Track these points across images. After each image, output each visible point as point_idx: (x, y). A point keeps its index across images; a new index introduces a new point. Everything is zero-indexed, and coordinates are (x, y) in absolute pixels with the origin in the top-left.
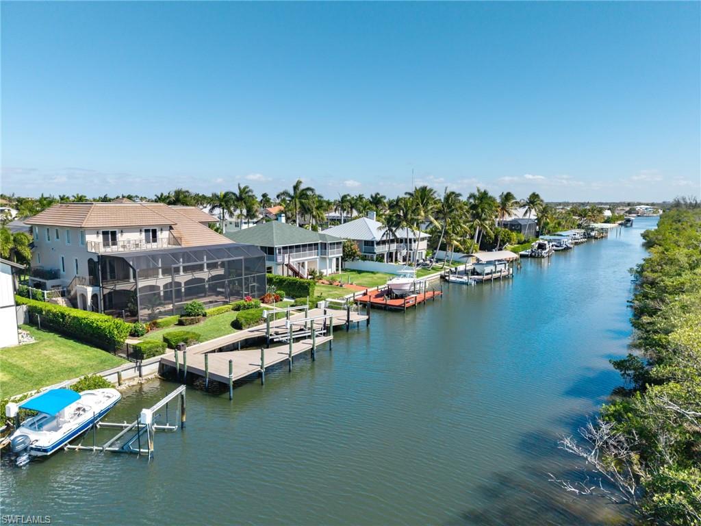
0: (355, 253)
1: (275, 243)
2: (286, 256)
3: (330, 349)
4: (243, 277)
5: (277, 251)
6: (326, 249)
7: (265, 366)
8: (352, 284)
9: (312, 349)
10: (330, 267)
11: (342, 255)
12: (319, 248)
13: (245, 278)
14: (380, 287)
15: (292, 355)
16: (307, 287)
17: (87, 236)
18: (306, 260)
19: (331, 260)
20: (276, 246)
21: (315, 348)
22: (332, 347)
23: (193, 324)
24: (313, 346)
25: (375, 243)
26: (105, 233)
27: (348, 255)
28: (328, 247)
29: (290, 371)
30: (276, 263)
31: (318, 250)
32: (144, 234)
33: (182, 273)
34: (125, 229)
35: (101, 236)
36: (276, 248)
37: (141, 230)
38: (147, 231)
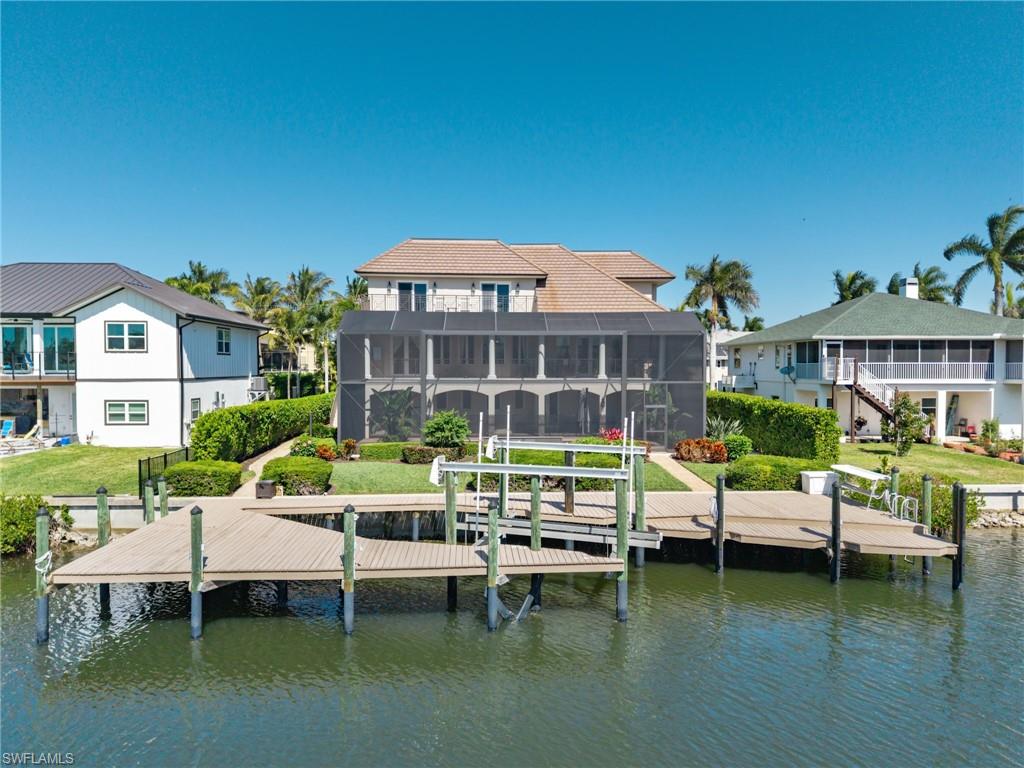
1: (822, 331)
2: (849, 364)
5: (825, 350)
12: (1001, 356)
17: (371, 289)
18: (939, 385)
20: (820, 337)
26: (404, 288)
30: (819, 382)
31: (991, 359)
32: (479, 292)
33: (541, 376)
34: (441, 280)
35: (395, 291)
36: (822, 341)
37: (473, 285)
38: (487, 288)
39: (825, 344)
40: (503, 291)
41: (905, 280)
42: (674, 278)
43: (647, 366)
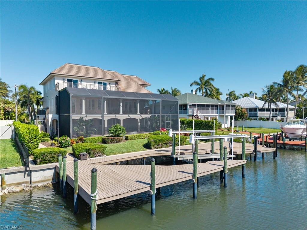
0: (244, 115)
1: (187, 101)
2: (195, 110)
3: (243, 176)
4: (161, 114)
5: (189, 106)
6: (223, 109)
7: (156, 187)
8: (246, 132)
9: (222, 172)
10: (226, 123)
11: (235, 114)
12: (219, 109)
13: (162, 116)
14: (271, 134)
15: (197, 176)
16: (211, 125)
17: (56, 80)
18: (209, 116)
19: (227, 117)
20: (188, 103)
21: (227, 171)
22: (245, 173)
23: (114, 143)
24: (224, 168)
25: (258, 109)
26: (69, 81)
27: (239, 116)
28: (225, 108)
29: (194, 197)
30: (188, 115)
31: (217, 110)
32: (97, 84)
33: (121, 113)
34: (83, 79)
35: (66, 82)
36: (188, 104)
37: (95, 82)
38: (99, 83)
39: (189, 105)
40: (105, 84)
41: (193, 90)
42: (150, 85)
43: (149, 110)
